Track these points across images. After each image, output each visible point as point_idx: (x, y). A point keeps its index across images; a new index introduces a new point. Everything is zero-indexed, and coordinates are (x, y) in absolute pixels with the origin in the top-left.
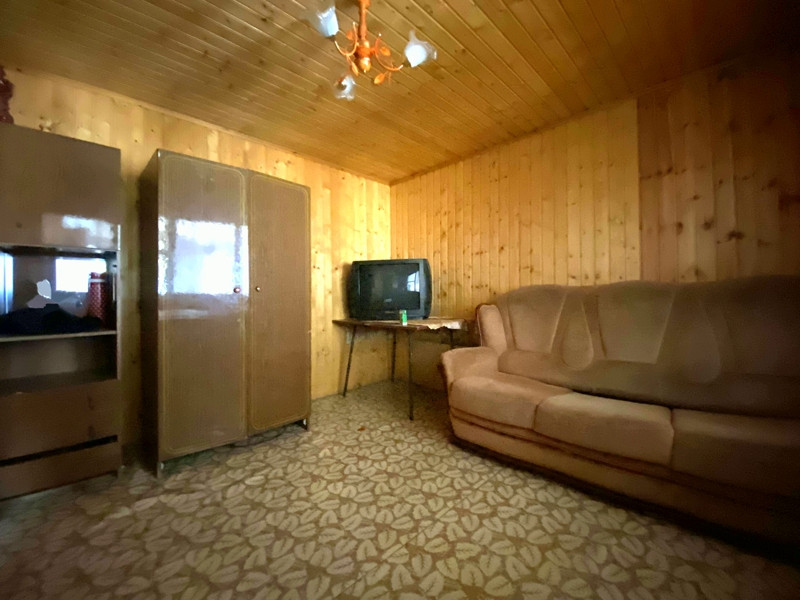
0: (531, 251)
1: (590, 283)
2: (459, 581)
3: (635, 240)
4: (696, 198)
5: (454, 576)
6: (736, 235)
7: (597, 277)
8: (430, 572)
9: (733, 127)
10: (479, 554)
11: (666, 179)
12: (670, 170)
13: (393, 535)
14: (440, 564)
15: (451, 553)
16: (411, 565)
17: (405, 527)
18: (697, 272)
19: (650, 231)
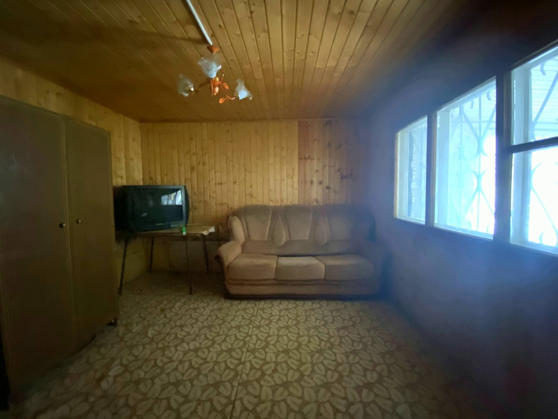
0: (251, 186)
1: (278, 204)
2: (276, 384)
3: (296, 185)
4: (317, 171)
5: (273, 383)
6: (328, 188)
7: (282, 201)
8: (261, 389)
9: (329, 145)
10: (275, 367)
11: (308, 161)
12: (309, 158)
13: (228, 385)
14: (262, 382)
15: (263, 374)
16: (250, 393)
17: (230, 377)
18: (317, 201)
19: (302, 182)
